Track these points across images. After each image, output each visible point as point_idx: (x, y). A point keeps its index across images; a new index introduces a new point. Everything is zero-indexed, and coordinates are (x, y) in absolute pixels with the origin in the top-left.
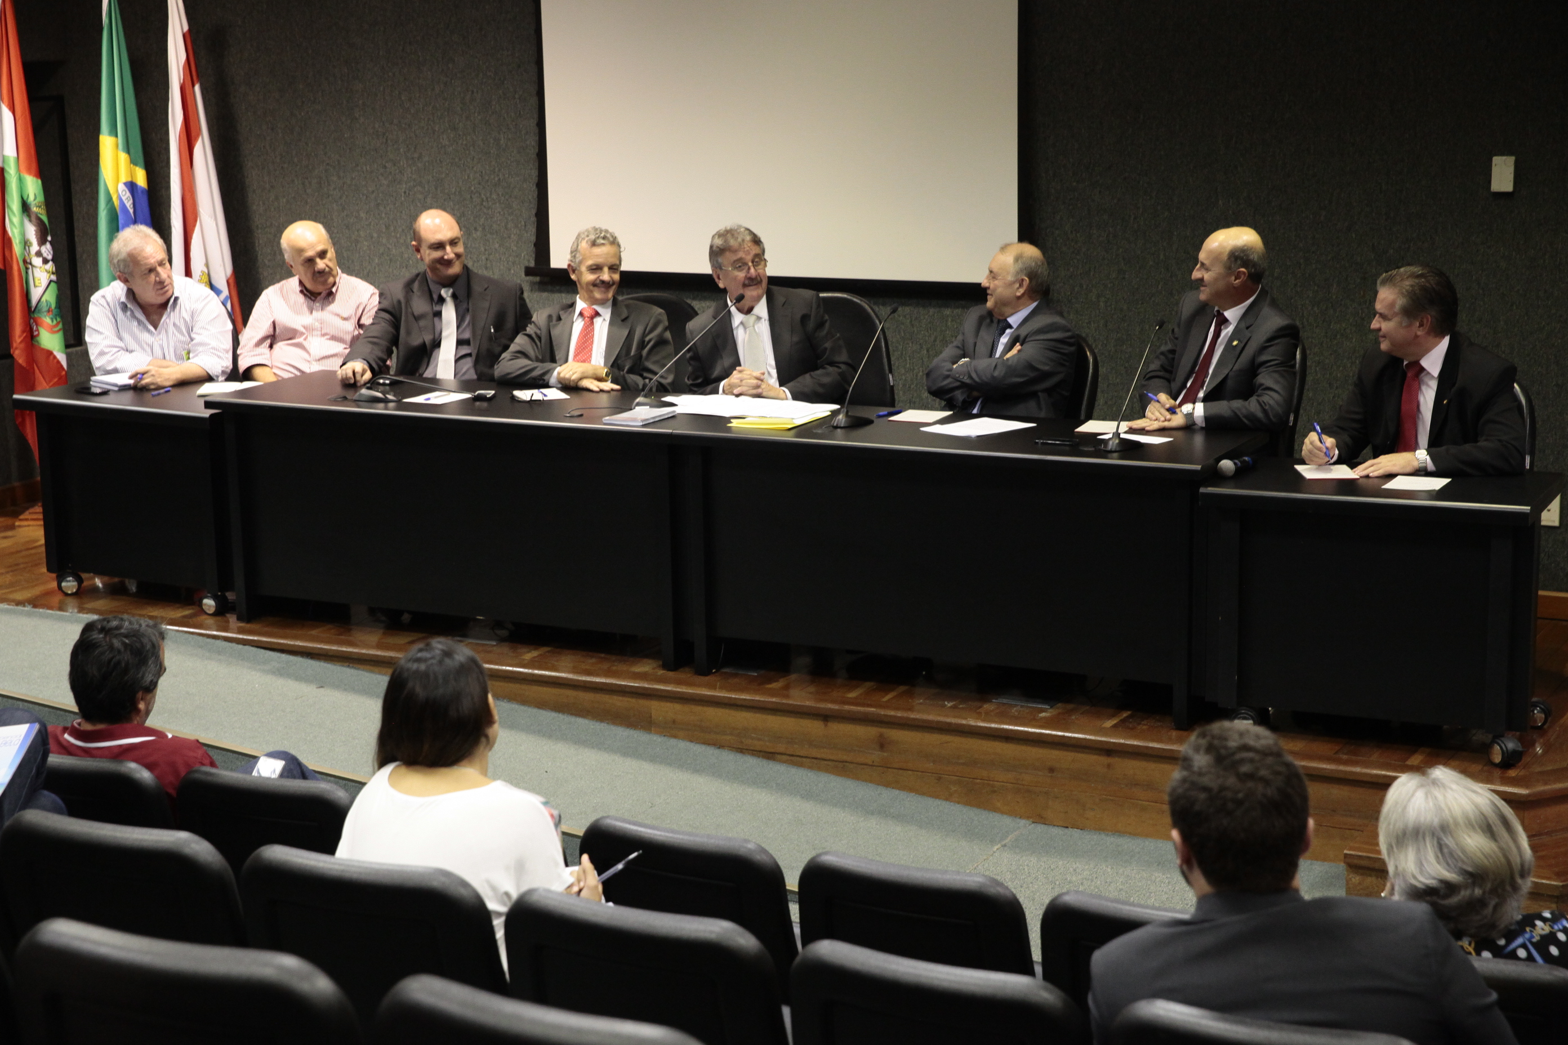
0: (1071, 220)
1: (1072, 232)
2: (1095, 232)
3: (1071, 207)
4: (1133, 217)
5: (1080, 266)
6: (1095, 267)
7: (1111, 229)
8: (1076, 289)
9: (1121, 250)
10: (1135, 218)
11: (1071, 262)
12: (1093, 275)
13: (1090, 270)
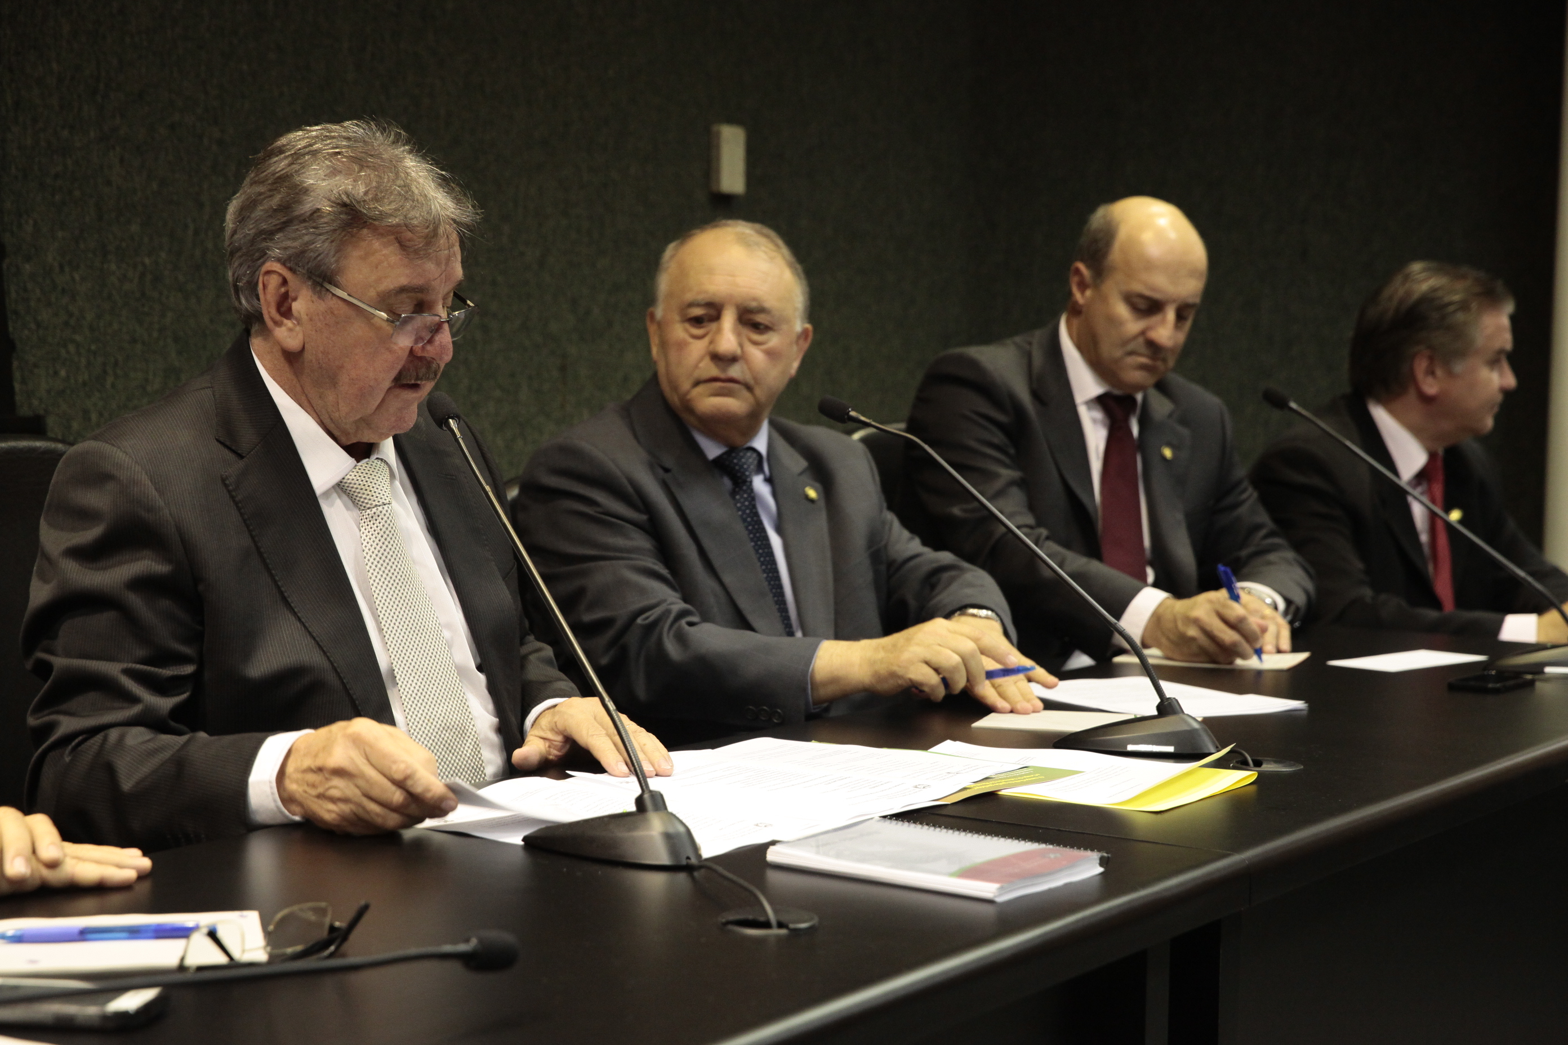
0: (60, 234)
1: (61, 267)
2: (113, 267)
3: (57, 198)
4: (192, 226)
5: (83, 361)
6: (116, 364)
7: (147, 261)
9: (170, 314)
10: (196, 233)
11: (63, 351)
12: (113, 386)
13: (105, 372)
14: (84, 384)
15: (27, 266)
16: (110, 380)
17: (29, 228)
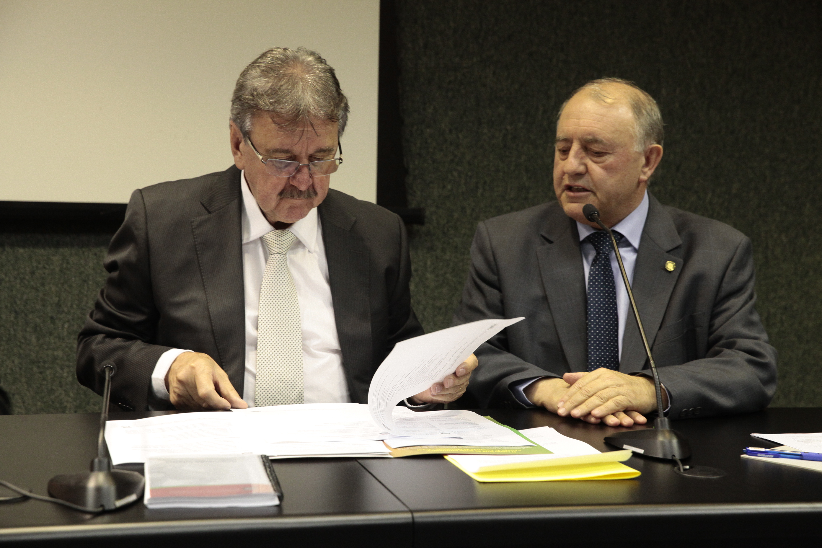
0: (450, 113)
1: (451, 131)
2: (485, 131)
3: (450, 94)
5: (463, 181)
6: (485, 183)
7: (509, 128)
8: (456, 215)
9: (523, 157)
11: (450, 175)
12: (482, 195)
13: (477, 187)
14: (463, 193)
15: (428, 130)
16: (480, 192)
17: (430, 110)
